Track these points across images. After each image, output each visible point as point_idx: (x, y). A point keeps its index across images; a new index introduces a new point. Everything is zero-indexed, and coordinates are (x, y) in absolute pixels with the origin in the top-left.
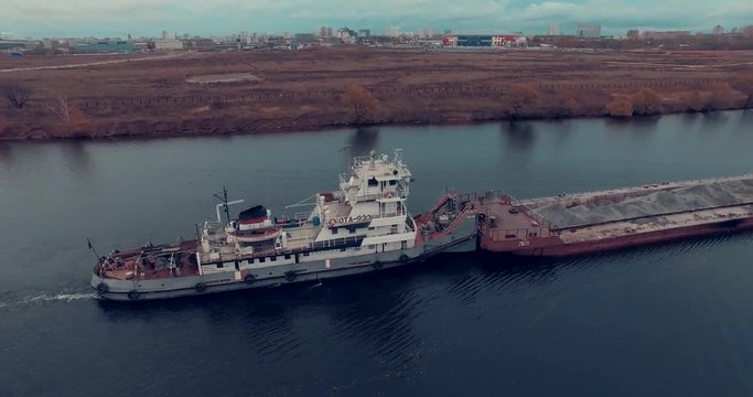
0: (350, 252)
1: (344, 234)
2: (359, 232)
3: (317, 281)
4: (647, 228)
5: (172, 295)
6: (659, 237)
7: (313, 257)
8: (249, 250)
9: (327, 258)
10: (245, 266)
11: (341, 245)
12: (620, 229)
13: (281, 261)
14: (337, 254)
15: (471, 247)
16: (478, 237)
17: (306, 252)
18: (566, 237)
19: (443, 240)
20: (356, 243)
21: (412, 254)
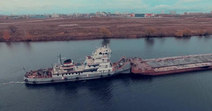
0: (94, 72)
1: (92, 67)
2: (96, 67)
3: (84, 80)
4: (181, 68)
5: (45, 83)
6: (184, 71)
7: (84, 73)
8: (66, 71)
9: (88, 74)
10: (65, 75)
11: (92, 71)
12: (172, 68)
13: (75, 74)
14: (90, 73)
15: (129, 72)
16: (131, 69)
17: (82, 72)
18: (156, 70)
19: (121, 70)
20: (96, 70)
21: (112, 74)
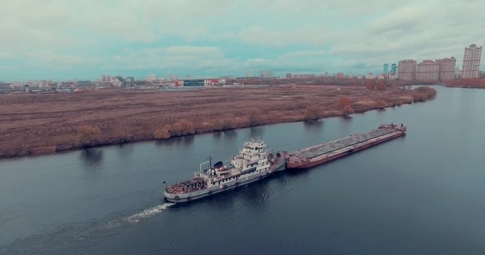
0: (252, 174)
1: (250, 167)
2: (254, 166)
4: (331, 155)
6: (334, 158)
7: (242, 177)
8: (223, 177)
9: (246, 177)
10: (221, 183)
11: (250, 171)
12: (324, 156)
13: (232, 179)
14: (248, 175)
15: (283, 168)
16: (286, 165)
17: (239, 175)
18: (312, 160)
19: (276, 167)
20: (254, 170)
21: (270, 172)
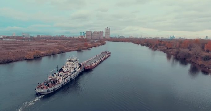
1: (74, 70)
2: (75, 69)
5: (59, 88)
10: (65, 79)
13: (69, 77)
16: (84, 68)
17: (71, 75)
20: (76, 71)
21: (80, 72)
